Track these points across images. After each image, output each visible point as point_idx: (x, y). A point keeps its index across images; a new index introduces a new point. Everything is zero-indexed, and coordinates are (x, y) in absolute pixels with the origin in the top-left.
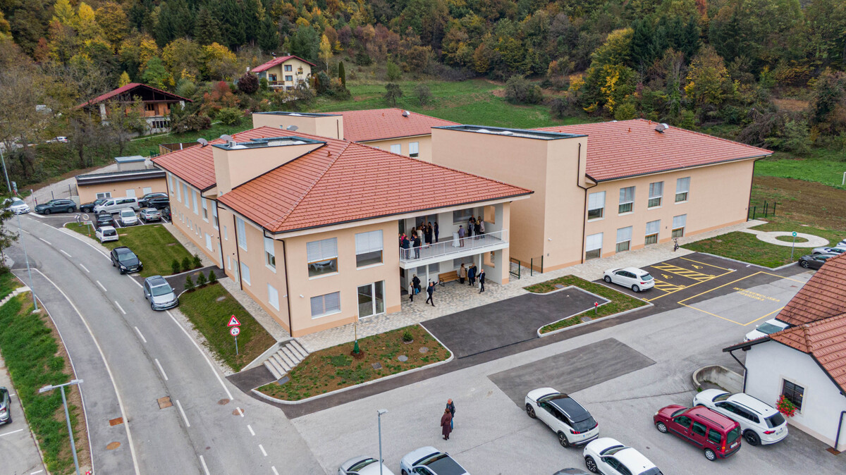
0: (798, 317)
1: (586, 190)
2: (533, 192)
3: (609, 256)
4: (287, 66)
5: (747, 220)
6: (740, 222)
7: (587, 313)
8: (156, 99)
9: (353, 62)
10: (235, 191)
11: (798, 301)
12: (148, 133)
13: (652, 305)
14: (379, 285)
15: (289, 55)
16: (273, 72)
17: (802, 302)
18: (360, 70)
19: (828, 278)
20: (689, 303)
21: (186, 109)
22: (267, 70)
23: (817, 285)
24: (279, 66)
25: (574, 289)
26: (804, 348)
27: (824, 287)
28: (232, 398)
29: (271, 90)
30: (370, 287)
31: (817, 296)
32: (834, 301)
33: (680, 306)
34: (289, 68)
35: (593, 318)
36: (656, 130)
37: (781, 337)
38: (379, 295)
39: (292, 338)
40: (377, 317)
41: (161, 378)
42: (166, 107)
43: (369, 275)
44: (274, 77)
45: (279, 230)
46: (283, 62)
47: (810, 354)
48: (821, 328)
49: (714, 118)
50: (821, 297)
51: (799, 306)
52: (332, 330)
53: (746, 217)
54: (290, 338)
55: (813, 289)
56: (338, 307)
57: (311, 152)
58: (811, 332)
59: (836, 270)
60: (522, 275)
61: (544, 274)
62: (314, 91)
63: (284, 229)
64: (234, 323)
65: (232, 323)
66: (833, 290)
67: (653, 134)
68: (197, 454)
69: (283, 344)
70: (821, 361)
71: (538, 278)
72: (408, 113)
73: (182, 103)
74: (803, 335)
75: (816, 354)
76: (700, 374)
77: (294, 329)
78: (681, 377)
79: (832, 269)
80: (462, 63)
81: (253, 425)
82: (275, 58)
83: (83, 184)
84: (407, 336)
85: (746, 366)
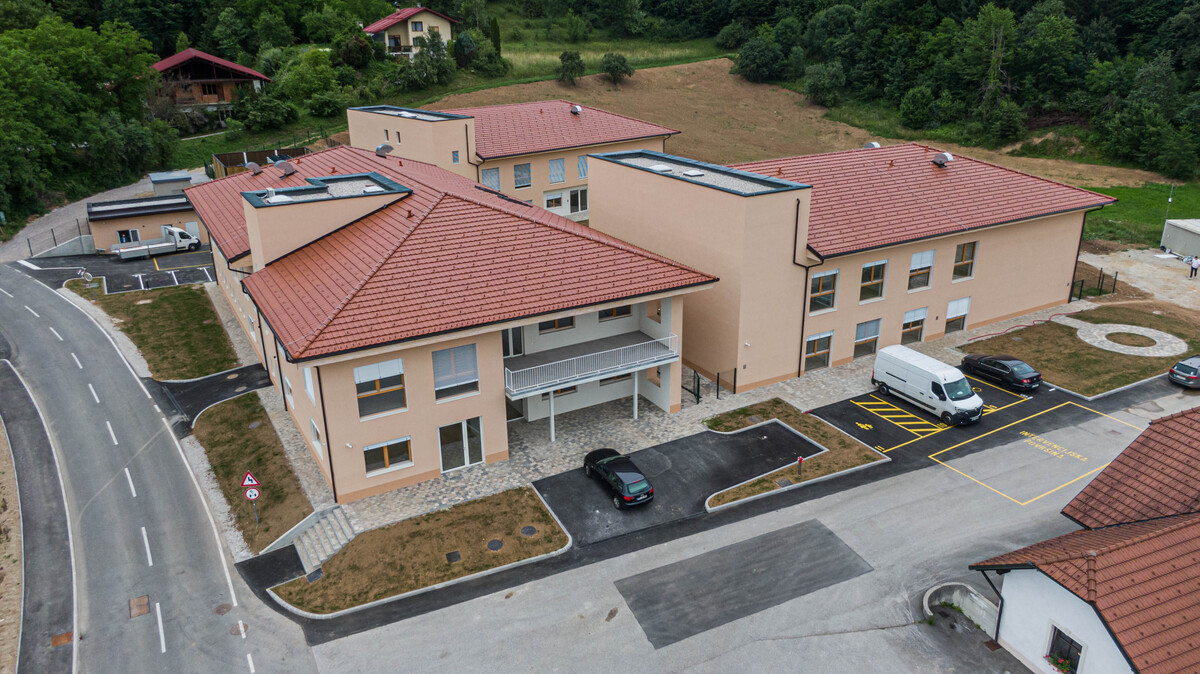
0: (1096, 515)
1: (807, 269)
2: (718, 279)
3: (839, 366)
4: (416, 23)
5: (1070, 301)
6: (1057, 305)
8: (219, 77)
9: (518, 13)
10: (270, 269)
11: (1100, 486)
13: (889, 459)
14: (473, 423)
15: (419, 6)
16: (394, 33)
17: (1106, 489)
18: (528, 26)
19: (1151, 453)
20: (946, 458)
21: (262, 90)
22: (386, 29)
23: (1132, 463)
24: (404, 23)
25: (776, 424)
26: (1083, 592)
27: (1143, 469)
28: (235, 604)
30: (459, 426)
31: (1129, 482)
32: (1153, 494)
33: (931, 464)
34: (419, 26)
35: (795, 480)
36: (934, 163)
37: (1052, 568)
38: (474, 434)
39: (337, 505)
40: (470, 470)
41: (143, 563)
42: (234, 90)
43: (456, 411)
44: (396, 40)
45: (303, 356)
46: (409, 18)
47: (1092, 603)
50: (1136, 484)
51: (1099, 496)
52: (399, 491)
53: (1066, 296)
55: (1126, 470)
56: (407, 458)
57: (388, 206)
58: (1099, 565)
59: (1165, 440)
64: (250, 483)
65: (247, 482)
66: (1155, 474)
67: (929, 169)
69: (323, 514)
70: (1108, 616)
71: (729, 403)
72: (579, 108)
73: (257, 85)
75: (1100, 604)
76: (937, 594)
77: (339, 493)
78: (906, 596)
79: (1159, 438)
81: (255, 653)
82: (398, 10)
83: (96, 218)
85: (1003, 594)
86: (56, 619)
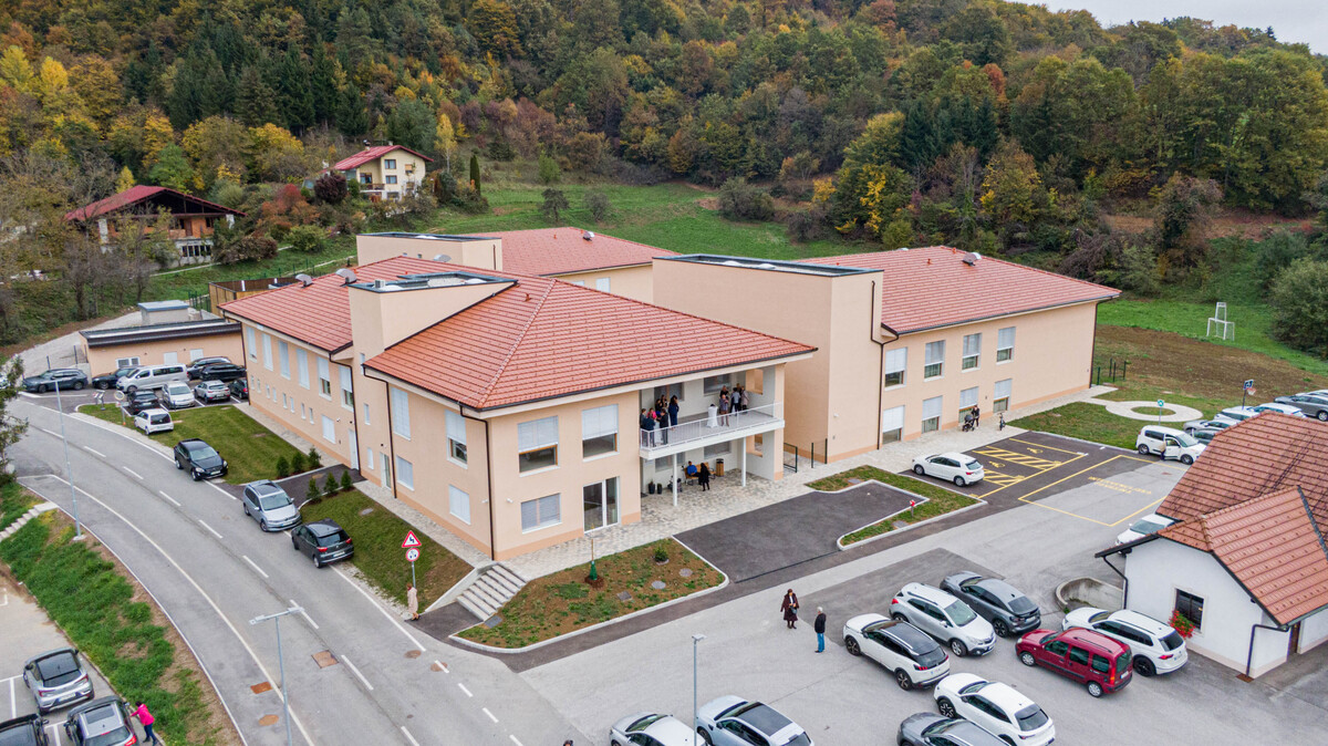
0: (1185, 510)
1: (882, 346)
2: (817, 349)
3: (913, 439)
4: (389, 161)
5: (1090, 386)
6: (1081, 388)
7: (900, 516)
8: (189, 211)
9: (485, 155)
10: (390, 351)
11: (1183, 488)
12: (175, 264)
13: (985, 502)
14: (611, 483)
15: (391, 144)
16: (366, 170)
17: (1188, 490)
18: (497, 168)
19: (1219, 458)
20: (1033, 499)
21: (236, 228)
22: (358, 167)
23: (1206, 467)
24: (377, 161)
25: (875, 484)
26: (1202, 546)
27: (1215, 470)
28: (423, 649)
29: (365, 197)
30: (600, 485)
31: (1207, 481)
32: (1228, 487)
33: (1022, 504)
34: (392, 164)
35: (909, 522)
36: (964, 262)
37: (1172, 533)
38: (612, 500)
39: (494, 562)
40: (609, 530)
41: (308, 626)
42: (204, 224)
43: (598, 468)
44: (367, 178)
45: (485, 406)
46: (383, 155)
47: (1211, 552)
48: (1221, 520)
49: (1023, 242)
50: (1212, 482)
51: (1184, 496)
52: (550, 549)
53: (1088, 382)
54: (491, 563)
55: (1201, 473)
56: (557, 516)
57: (496, 294)
58: (1209, 525)
59: (1228, 446)
60: (798, 468)
61: (829, 464)
62: (433, 200)
63: (493, 404)
64: (411, 543)
65: (408, 543)
66: (1226, 473)
67: (962, 268)
68: (396, 725)
69: (483, 572)
70: (1225, 560)
71: (822, 471)
72: (592, 234)
73: (230, 218)
74: (1199, 528)
75: (1217, 552)
76: (1065, 590)
77: (498, 549)
78: (1040, 594)
79: (1222, 445)
80: (651, 159)
81: (465, 682)
82: (368, 148)
83: (96, 345)
84: (659, 554)
85: (1126, 576)
86: (245, 673)
